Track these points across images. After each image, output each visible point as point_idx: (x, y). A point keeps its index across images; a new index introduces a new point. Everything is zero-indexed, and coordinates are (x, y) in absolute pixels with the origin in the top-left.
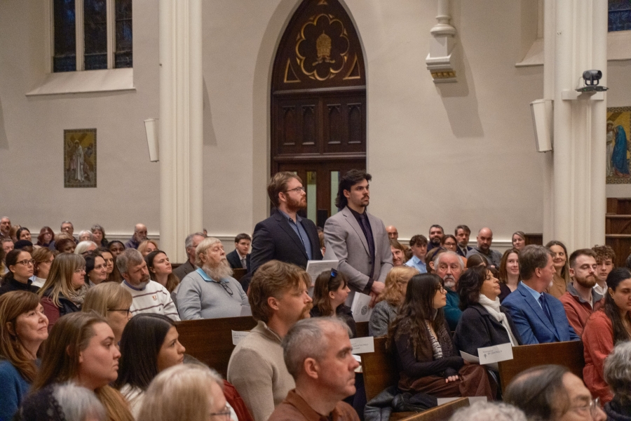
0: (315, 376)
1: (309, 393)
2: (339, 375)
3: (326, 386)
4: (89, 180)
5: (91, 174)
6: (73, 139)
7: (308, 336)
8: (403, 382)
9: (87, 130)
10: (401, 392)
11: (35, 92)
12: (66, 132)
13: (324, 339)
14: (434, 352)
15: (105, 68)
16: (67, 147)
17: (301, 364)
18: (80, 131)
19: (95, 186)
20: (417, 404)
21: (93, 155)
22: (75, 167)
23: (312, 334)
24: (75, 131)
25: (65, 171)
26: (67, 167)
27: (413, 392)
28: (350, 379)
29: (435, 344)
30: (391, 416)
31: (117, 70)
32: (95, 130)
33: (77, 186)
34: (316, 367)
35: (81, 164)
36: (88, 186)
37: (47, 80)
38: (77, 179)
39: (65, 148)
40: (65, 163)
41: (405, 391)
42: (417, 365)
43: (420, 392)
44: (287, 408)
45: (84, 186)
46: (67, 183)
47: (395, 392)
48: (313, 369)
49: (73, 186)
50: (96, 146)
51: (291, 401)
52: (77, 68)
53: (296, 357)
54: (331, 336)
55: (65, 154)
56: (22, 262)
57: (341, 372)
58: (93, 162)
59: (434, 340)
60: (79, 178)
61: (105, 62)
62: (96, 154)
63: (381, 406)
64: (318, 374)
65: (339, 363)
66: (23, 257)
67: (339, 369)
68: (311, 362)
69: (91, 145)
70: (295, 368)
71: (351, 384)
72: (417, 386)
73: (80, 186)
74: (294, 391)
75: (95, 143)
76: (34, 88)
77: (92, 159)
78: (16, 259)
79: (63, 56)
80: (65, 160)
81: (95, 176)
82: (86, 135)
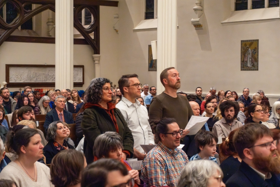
4: (254, 67)
5: (255, 64)
6: (246, 45)
9: (254, 40)
11: (226, 21)
12: (242, 41)
15: (264, 7)
16: (243, 49)
18: (250, 41)
19: (257, 70)
21: (256, 53)
22: (247, 60)
24: (247, 41)
25: (241, 62)
26: (243, 60)
31: (270, 8)
32: (258, 40)
33: (247, 70)
35: (250, 58)
36: (253, 70)
37: (231, 15)
38: (248, 66)
39: (241, 50)
40: (241, 58)
45: (251, 70)
46: (242, 69)
49: (245, 70)
50: (258, 49)
52: (248, 8)
55: (241, 53)
56: (258, 111)
58: (256, 57)
60: (249, 66)
61: (264, 4)
62: (258, 53)
69: (256, 48)
73: (249, 70)
75: (258, 47)
76: (225, 19)
77: (256, 55)
79: (241, 2)
80: (241, 56)
81: (258, 64)
82: (253, 43)
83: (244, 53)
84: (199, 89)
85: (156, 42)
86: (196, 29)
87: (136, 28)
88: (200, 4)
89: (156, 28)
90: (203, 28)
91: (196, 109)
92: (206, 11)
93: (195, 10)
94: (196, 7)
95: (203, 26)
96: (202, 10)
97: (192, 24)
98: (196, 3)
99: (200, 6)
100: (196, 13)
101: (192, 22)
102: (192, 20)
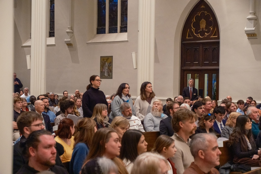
0: (203, 157)
1: (200, 164)
2: (213, 158)
3: (207, 161)
4: (110, 76)
5: (110, 73)
6: (104, 60)
7: (200, 141)
8: (235, 159)
9: (109, 57)
10: (234, 163)
11: (90, 42)
12: (101, 57)
13: (207, 143)
14: (248, 147)
15: (117, 32)
16: (102, 63)
17: (197, 152)
18: (106, 57)
19: (112, 78)
20: (241, 169)
21: (111, 66)
22: (104, 71)
23: (201, 140)
24: (105, 57)
25: (100, 72)
26: (101, 71)
27: (239, 164)
28: (217, 159)
29: (248, 144)
30: (230, 173)
31: (121, 33)
32: (112, 57)
33: (105, 78)
34: (203, 154)
35: (106, 70)
36: (109, 78)
37: (94, 37)
38: (105, 76)
40: (100, 69)
41: (236, 163)
42: (241, 153)
43: (242, 164)
44: (191, 170)
45: (108, 78)
46: (101, 77)
47: (232, 163)
48: (202, 154)
49: (103, 78)
51: (192, 166)
52: (106, 33)
53: (195, 150)
54: (210, 141)
55: (100, 66)
57: (214, 156)
59: (248, 142)
60: (106, 75)
61: (117, 30)
62: (112, 66)
63: (226, 169)
64: (204, 157)
65: (213, 152)
67: (213, 155)
68: (201, 152)
69: (111, 62)
70: (195, 154)
71: (218, 161)
72: (241, 161)
73: (106, 78)
74: (193, 163)
76: (90, 40)
77: (111, 68)
79: (101, 28)
80: (101, 68)
81: (112, 74)
82: (109, 58)
84: (65, 92)
85: (30, 56)
86: (68, 47)
87: (24, 45)
88: (72, 28)
89: (31, 46)
90: (73, 46)
92: (76, 34)
93: (68, 32)
94: (68, 30)
96: (72, 33)
97: (65, 43)
98: (68, 28)
99: (71, 30)
100: (69, 35)
101: (65, 42)
102: (65, 40)
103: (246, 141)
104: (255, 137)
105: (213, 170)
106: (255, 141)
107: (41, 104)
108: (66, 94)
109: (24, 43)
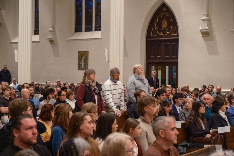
0: (163, 136)
1: (161, 142)
2: (172, 137)
3: (167, 140)
4: (86, 68)
5: (86, 66)
6: (81, 54)
7: (161, 123)
8: (191, 138)
9: (86, 51)
10: (190, 142)
11: (69, 39)
12: (79, 52)
13: (167, 124)
14: (202, 128)
15: (92, 31)
17: (158, 132)
18: (83, 52)
20: (196, 146)
21: (87, 60)
22: (81, 63)
23: (162, 122)
24: (82, 52)
26: (79, 64)
27: (195, 142)
28: (175, 138)
29: (202, 125)
30: (187, 150)
31: (96, 32)
32: (88, 52)
33: (82, 70)
34: (164, 133)
35: (83, 63)
37: (72, 35)
39: (78, 57)
40: (78, 62)
41: (192, 142)
44: (153, 147)
47: (188, 141)
48: (162, 134)
49: (80, 70)
50: (88, 57)
51: (154, 145)
52: (83, 31)
53: (156, 130)
54: (169, 123)
55: (78, 59)
56: (62, 95)
57: (172, 135)
58: (87, 62)
59: (202, 124)
60: (83, 67)
61: (92, 29)
62: (88, 59)
63: (183, 146)
64: (164, 136)
65: (172, 132)
66: (63, 94)
67: (172, 134)
68: (162, 131)
69: (87, 56)
70: (156, 133)
71: (176, 140)
72: (196, 140)
74: (155, 141)
75: (88, 56)
76: (69, 37)
77: (87, 61)
78: (61, 94)
79: (78, 27)
80: (78, 61)
81: (88, 67)
82: (85, 53)
83: (80, 59)
84: (48, 82)
85: (18, 51)
86: (51, 43)
87: (13, 41)
88: (53, 27)
89: (18, 42)
90: (55, 43)
91: (27, 93)
92: (57, 32)
93: (50, 31)
94: (50, 29)
95: (55, 41)
96: (54, 31)
97: (48, 40)
98: (51, 27)
99: (53, 28)
100: (51, 33)
101: (48, 39)
102: (48, 37)
103: (200, 122)
104: (208, 119)
105: (172, 147)
106: (208, 122)
107: (26, 92)
108: (49, 83)
109: (13, 39)
